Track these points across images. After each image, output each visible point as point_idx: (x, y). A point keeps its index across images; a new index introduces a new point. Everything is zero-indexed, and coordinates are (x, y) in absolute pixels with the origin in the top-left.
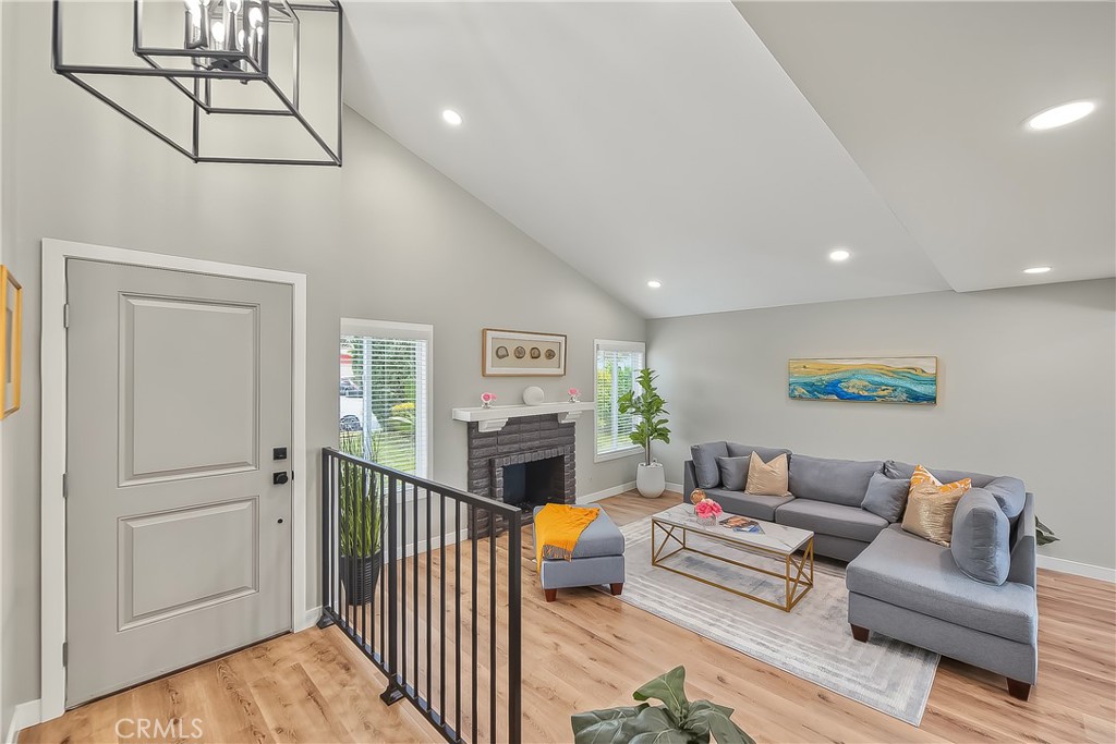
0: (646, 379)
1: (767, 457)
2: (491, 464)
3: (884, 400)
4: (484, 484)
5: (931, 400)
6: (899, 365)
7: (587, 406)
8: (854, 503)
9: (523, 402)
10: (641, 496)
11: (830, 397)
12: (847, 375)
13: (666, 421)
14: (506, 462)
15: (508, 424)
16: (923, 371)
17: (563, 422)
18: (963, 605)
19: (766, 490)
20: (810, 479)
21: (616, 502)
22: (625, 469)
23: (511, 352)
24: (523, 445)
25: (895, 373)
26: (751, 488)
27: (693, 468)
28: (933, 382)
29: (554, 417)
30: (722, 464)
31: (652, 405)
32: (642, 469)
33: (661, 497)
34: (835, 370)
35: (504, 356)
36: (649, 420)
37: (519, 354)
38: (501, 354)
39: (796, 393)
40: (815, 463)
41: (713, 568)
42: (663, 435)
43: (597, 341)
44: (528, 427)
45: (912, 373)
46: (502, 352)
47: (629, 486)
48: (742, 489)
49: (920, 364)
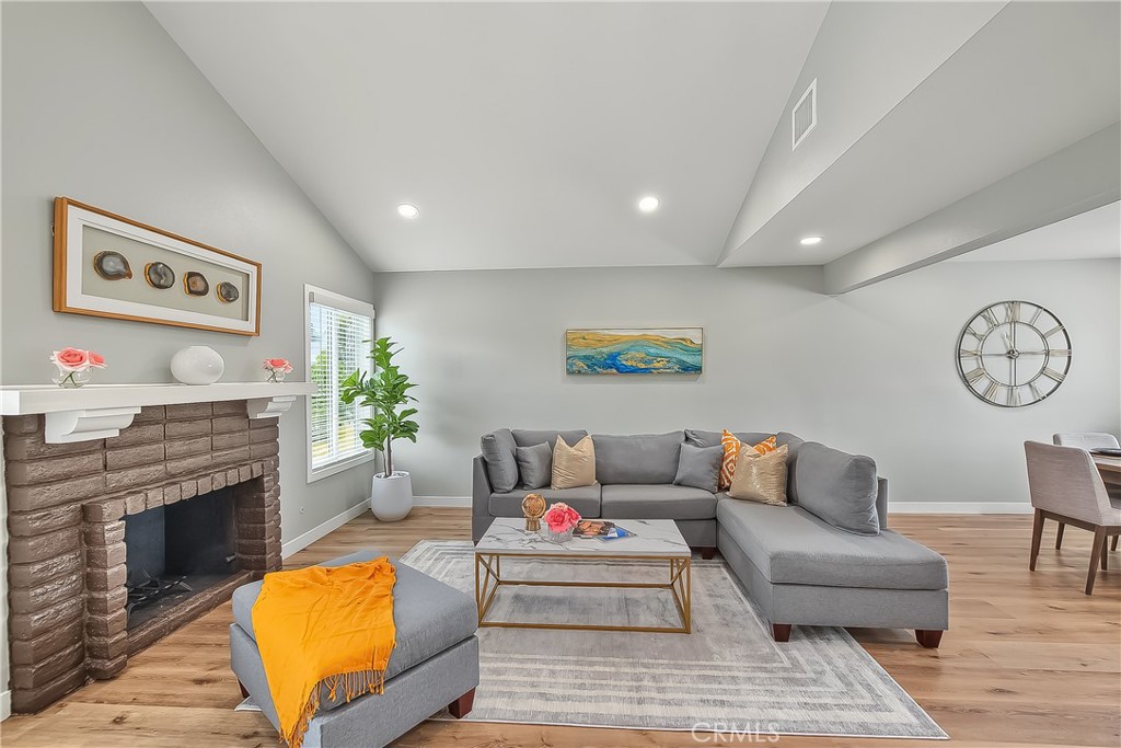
0: (381, 353)
1: (572, 440)
2: (87, 515)
3: (660, 373)
4: (71, 566)
5: (698, 369)
6: (672, 335)
7: (296, 389)
8: (669, 480)
9: (168, 377)
10: (378, 520)
11: (609, 371)
12: (625, 346)
13: (414, 411)
14: (135, 505)
15: (138, 422)
16: (692, 342)
17: (260, 416)
18: (864, 563)
19: (579, 481)
20: (619, 461)
21: (343, 538)
22: (352, 486)
23: (137, 268)
24: (173, 466)
25: (669, 343)
26: (558, 481)
27: (486, 467)
28: (699, 351)
29: (239, 408)
30: (521, 456)
31: (396, 389)
32: (379, 483)
33: (408, 517)
34: (616, 340)
35: (117, 276)
36: (390, 412)
37: (158, 277)
38: (107, 268)
39: (575, 368)
40: (620, 441)
41: (559, 601)
42: (408, 430)
43: (309, 288)
44: (185, 428)
45: (682, 344)
46: (111, 265)
47: (356, 509)
48: (547, 484)
49: (689, 334)
